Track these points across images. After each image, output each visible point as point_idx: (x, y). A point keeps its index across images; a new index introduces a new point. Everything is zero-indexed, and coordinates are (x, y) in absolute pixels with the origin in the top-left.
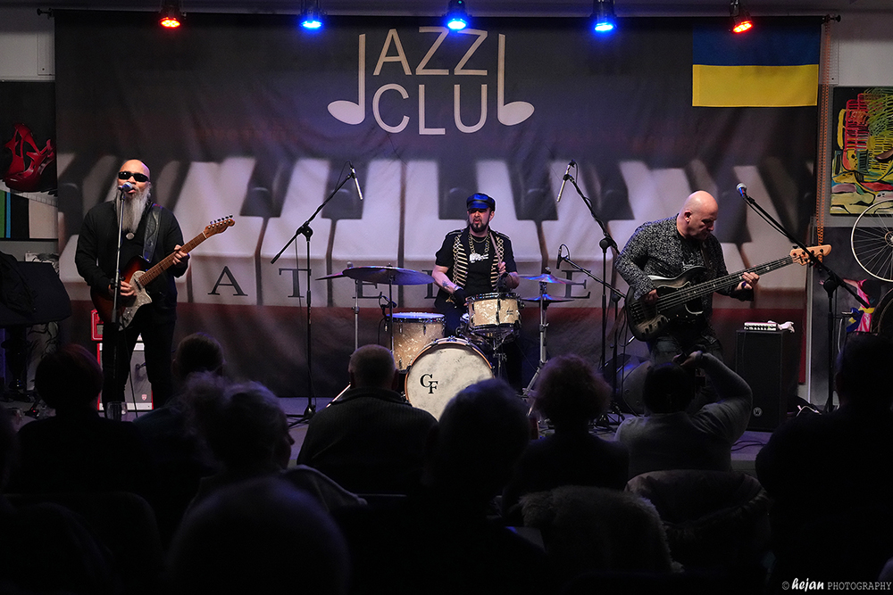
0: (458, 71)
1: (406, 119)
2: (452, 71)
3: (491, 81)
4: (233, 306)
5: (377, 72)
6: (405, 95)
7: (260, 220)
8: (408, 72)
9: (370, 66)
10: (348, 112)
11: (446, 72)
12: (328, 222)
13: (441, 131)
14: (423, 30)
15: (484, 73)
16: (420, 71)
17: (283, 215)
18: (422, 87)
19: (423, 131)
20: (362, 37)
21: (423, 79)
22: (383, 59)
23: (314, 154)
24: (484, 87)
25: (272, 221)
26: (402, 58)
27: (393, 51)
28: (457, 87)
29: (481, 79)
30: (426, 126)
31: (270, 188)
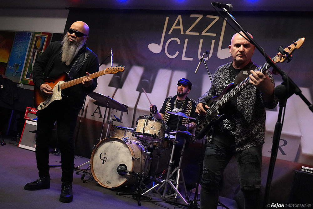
0: (204, 34)
1: (177, 53)
2: (201, 33)
3: (217, 39)
4: (98, 122)
5: (170, 33)
6: (179, 43)
7: (115, 89)
8: (182, 33)
9: (168, 30)
10: (155, 48)
11: (198, 34)
12: (138, 93)
13: (191, 59)
14: (192, 16)
15: (214, 35)
16: (187, 33)
17: (123, 88)
18: (187, 40)
19: (184, 58)
20: (167, 18)
21: (188, 36)
22: (174, 27)
23: (139, 64)
24: (213, 41)
25: (119, 90)
26: (181, 27)
27: (178, 24)
28: (202, 41)
29: (212, 38)
30: (185, 57)
31: (121, 76)
